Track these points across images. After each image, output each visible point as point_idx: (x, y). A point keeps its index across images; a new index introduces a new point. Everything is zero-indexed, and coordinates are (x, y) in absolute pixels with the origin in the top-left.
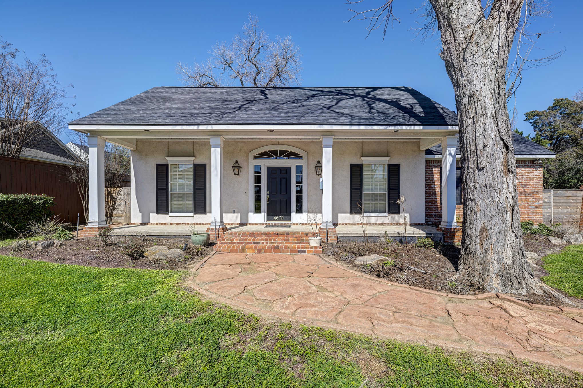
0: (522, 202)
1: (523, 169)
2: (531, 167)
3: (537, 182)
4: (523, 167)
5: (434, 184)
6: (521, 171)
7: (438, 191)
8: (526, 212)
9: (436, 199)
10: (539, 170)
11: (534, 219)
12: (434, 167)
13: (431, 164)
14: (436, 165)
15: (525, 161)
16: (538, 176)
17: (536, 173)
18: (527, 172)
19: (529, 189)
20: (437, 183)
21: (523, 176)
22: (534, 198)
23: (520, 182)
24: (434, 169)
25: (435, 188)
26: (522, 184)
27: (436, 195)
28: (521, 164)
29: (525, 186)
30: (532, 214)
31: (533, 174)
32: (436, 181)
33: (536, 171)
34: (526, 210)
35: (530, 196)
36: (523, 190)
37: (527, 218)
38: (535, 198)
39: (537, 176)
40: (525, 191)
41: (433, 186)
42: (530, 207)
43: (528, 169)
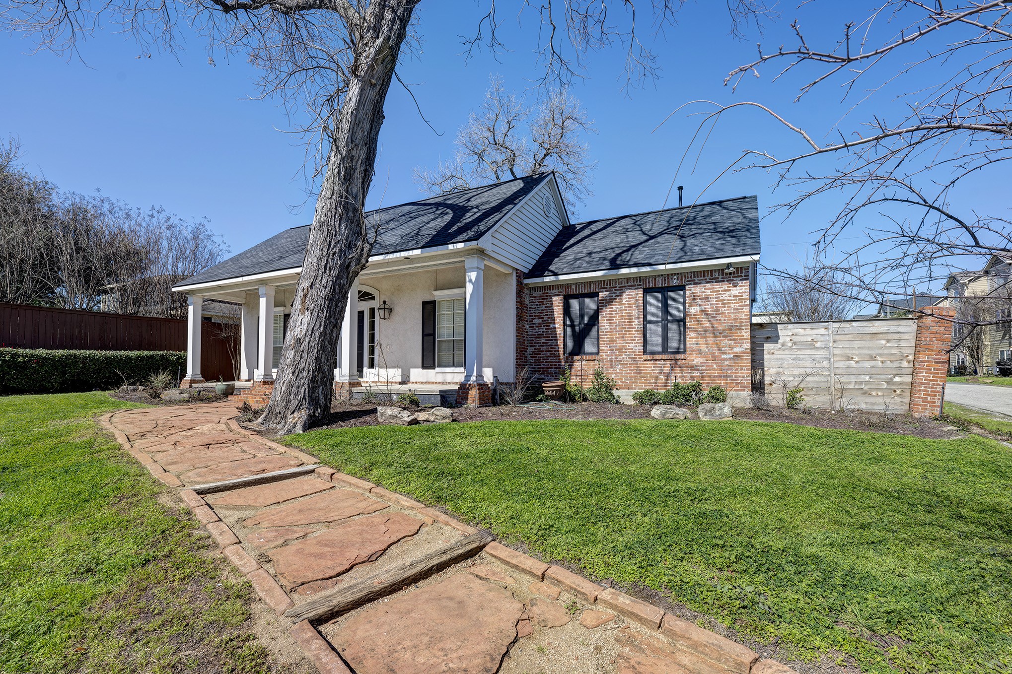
0: (707, 347)
1: (708, 286)
2: (723, 281)
3: (738, 309)
4: (707, 283)
5: (554, 323)
6: (703, 290)
7: (560, 334)
8: (715, 366)
9: (557, 345)
10: (741, 286)
11: (732, 380)
12: (555, 295)
13: (549, 291)
14: (556, 291)
15: (711, 271)
16: (739, 297)
17: (735, 291)
18: (716, 291)
19: (721, 323)
20: (557, 320)
21: (708, 298)
22: (731, 340)
23: (702, 311)
24: (554, 298)
25: (555, 328)
26: (707, 314)
27: (557, 340)
28: (704, 276)
29: (713, 317)
30: (730, 370)
31: (728, 293)
32: (557, 317)
33: (735, 288)
34: (715, 363)
35: (723, 337)
36: (708, 325)
37: (717, 377)
38: (734, 340)
39: (737, 296)
40: (713, 327)
41: (552, 326)
42: (724, 356)
43: (717, 286)
